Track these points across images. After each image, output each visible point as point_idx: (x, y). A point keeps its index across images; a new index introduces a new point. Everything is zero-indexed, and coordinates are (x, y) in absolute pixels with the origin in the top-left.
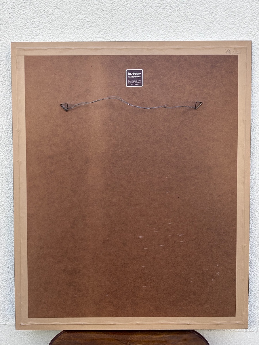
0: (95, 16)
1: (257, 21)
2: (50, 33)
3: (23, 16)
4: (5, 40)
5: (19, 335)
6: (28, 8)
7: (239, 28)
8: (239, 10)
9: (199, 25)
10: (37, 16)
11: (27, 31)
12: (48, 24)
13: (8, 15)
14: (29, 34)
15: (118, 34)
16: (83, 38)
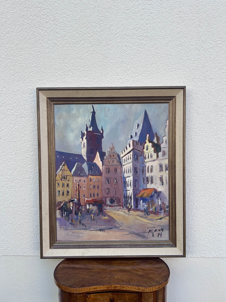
0: (89, 35)
1: (201, 41)
2: (56, 47)
3: (37, 34)
4: (24, 51)
5: (33, 263)
6: (41, 29)
7: (189, 45)
8: (188, 33)
9: (161, 43)
10: (47, 34)
11: (40, 45)
12: (55, 40)
13: (26, 33)
14: (41, 47)
15: (104, 48)
16: (80, 51)
